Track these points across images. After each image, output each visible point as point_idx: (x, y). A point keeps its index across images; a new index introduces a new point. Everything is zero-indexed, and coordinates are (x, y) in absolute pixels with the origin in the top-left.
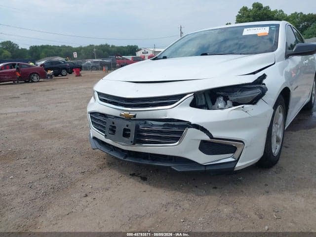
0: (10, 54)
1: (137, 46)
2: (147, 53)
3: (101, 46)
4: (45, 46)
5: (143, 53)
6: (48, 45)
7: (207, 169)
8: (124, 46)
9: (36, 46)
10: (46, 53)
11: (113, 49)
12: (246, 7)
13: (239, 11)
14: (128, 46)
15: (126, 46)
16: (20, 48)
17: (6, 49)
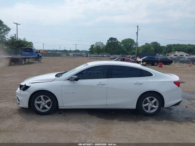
0: (154, 49)
16: (161, 46)
17: (153, 46)
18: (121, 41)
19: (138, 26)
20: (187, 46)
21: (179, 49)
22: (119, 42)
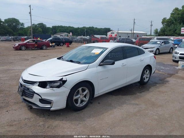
0: (42, 30)
1: (110, 29)
2: (114, 33)
3: (90, 27)
4: (60, 26)
5: (111, 33)
6: (62, 26)
7: (42, 108)
8: (102, 28)
9: (55, 26)
10: (60, 30)
11: (96, 30)
12: (177, 8)
13: (173, 10)
14: (105, 28)
15: (104, 28)
16: (47, 27)
17: (40, 27)
18: (3, 21)
19: (30, 6)
20: (68, 28)
21: (62, 30)
22: (2, 22)
